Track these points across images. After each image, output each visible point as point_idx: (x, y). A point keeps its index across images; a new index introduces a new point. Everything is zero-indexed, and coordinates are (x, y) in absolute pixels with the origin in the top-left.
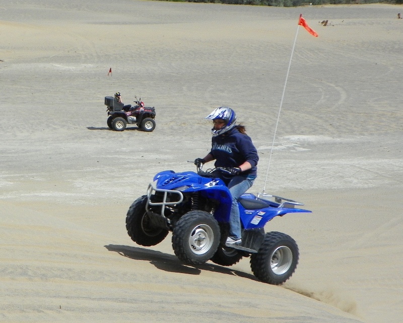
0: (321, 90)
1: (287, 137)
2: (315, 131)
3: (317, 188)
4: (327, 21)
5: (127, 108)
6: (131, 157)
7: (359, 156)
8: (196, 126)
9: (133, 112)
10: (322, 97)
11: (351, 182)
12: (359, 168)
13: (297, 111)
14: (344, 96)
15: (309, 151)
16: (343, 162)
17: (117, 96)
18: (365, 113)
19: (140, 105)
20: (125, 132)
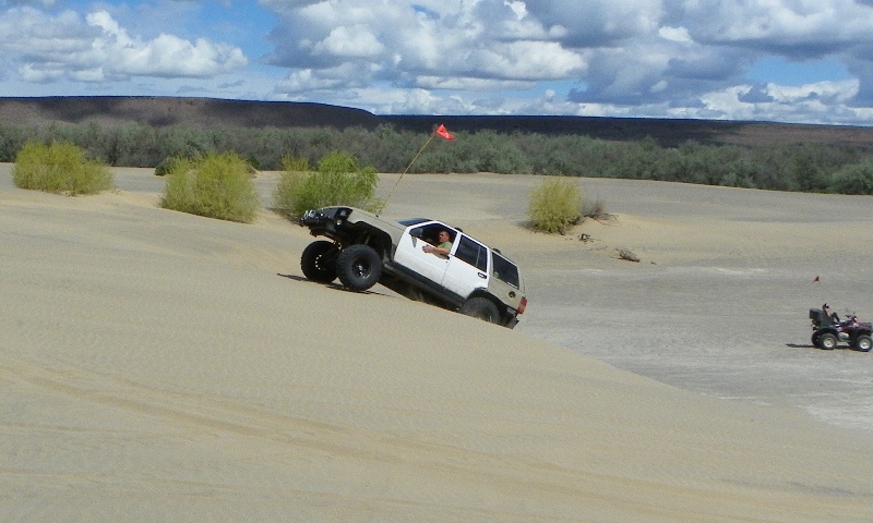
6: (859, 382)
9: (845, 328)
19: (853, 320)
20: (836, 350)
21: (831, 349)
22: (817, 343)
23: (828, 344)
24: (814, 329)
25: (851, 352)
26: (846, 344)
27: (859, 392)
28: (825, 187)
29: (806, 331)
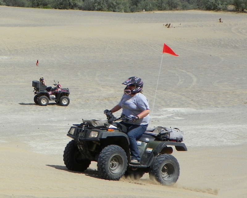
0: (178, 75)
1: (165, 109)
2: (182, 104)
3: (201, 146)
4: (170, 24)
5: (49, 89)
6: (61, 125)
7: (221, 123)
8: (97, 102)
9: (53, 92)
10: (180, 80)
11: (222, 141)
12: (224, 131)
13: (165, 90)
14: (195, 79)
15: (184, 119)
16: (211, 127)
17: (42, 80)
18: (214, 92)
19: (58, 86)
20: (48, 106)
21: (46, 105)
22: (37, 102)
23: (44, 102)
24: (35, 93)
25: (56, 107)
26: (54, 102)
27: (61, 131)
28: (46, 5)
29: (31, 94)
